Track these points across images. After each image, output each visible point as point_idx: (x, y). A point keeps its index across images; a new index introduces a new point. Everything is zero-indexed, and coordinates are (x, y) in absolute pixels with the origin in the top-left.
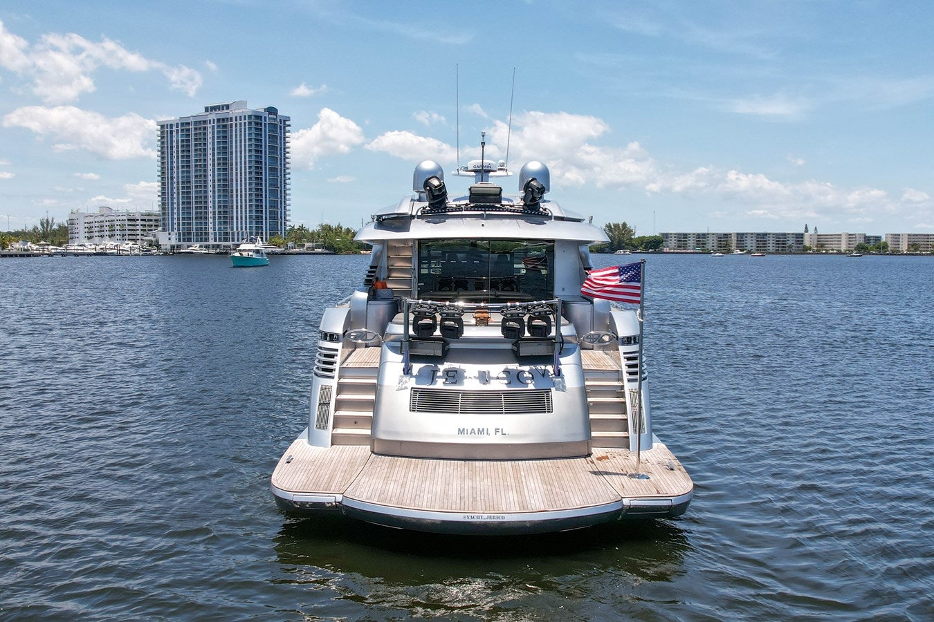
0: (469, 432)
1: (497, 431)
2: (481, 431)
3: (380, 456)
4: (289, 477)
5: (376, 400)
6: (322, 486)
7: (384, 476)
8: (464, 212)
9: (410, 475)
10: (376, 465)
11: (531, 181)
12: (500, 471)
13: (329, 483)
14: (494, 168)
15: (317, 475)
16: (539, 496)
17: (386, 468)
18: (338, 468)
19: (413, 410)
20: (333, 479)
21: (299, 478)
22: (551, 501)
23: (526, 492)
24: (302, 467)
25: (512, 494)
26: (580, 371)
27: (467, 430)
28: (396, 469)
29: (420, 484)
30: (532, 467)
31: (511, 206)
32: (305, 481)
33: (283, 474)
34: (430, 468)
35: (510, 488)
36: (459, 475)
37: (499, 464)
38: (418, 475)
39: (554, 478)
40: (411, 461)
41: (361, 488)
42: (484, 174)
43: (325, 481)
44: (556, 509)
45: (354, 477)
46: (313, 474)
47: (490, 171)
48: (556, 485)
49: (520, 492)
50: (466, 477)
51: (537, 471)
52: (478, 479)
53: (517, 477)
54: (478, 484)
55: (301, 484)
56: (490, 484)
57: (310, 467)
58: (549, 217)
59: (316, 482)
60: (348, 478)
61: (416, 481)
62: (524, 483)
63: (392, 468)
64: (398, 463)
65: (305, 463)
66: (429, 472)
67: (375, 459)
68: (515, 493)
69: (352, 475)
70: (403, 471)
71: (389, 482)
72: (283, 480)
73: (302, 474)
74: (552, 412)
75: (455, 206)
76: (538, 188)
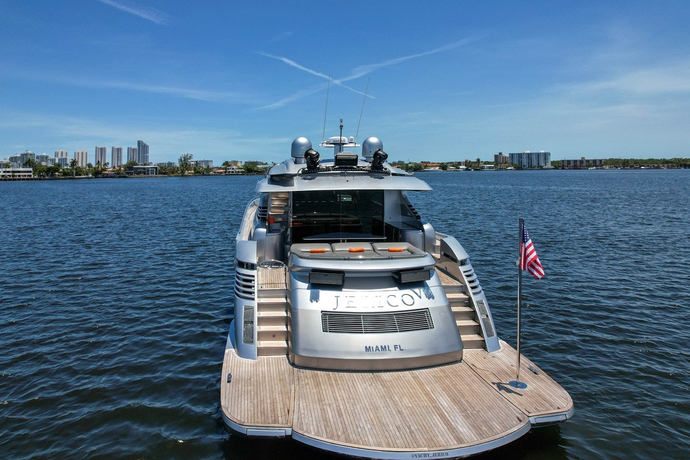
0: (374, 350)
1: (396, 347)
2: (384, 348)
3: (301, 370)
4: (236, 403)
5: (291, 321)
6: (269, 415)
7: (317, 399)
8: (332, 172)
9: (338, 396)
10: (303, 383)
11: (378, 151)
12: (408, 386)
13: (274, 410)
14: (346, 142)
15: (259, 399)
16: (461, 420)
17: (313, 386)
18: (274, 388)
19: (325, 330)
20: (275, 404)
21: (246, 405)
22: (476, 428)
23: (446, 414)
24: (243, 388)
25: (437, 419)
26: (445, 293)
27: (372, 347)
28: (323, 387)
29: (352, 409)
30: (430, 378)
31: (363, 167)
32: (252, 409)
33: (230, 399)
34: (349, 384)
35: (430, 411)
36: (378, 394)
37: (401, 375)
38: (344, 395)
39: (457, 394)
40: (329, 375)
41: (304, 418)
42: (342, 146)
43: (269, 409)
44: (487, 440)
45: (292, 401)
46: (256, 398)
47: (344, 144)
48: (464, 402)
49: (442, 416)
50: (386, 396)
51: (438, 385)
52: (397, 399)
53: (427, 394)
54: (401, 405)
55: (249, 413)
56: (410, 405)
57: (249, 388)
58: (388, 174)
59: (262, 410)
60: (288, 403)
61: (347, 405)
62: (437, 401)
63: (318, 385)
64: (320, 379)
65: (243, 382)
66: (352, 390)
67: (299, 373)
68: (438, 417)
69: (289, 399)
70: (330, 390)
71: (325, 407)
72: (233, 409)
73: (246, 398)
74: (433, 328)
75: (325, 168)
76: (384, 156)
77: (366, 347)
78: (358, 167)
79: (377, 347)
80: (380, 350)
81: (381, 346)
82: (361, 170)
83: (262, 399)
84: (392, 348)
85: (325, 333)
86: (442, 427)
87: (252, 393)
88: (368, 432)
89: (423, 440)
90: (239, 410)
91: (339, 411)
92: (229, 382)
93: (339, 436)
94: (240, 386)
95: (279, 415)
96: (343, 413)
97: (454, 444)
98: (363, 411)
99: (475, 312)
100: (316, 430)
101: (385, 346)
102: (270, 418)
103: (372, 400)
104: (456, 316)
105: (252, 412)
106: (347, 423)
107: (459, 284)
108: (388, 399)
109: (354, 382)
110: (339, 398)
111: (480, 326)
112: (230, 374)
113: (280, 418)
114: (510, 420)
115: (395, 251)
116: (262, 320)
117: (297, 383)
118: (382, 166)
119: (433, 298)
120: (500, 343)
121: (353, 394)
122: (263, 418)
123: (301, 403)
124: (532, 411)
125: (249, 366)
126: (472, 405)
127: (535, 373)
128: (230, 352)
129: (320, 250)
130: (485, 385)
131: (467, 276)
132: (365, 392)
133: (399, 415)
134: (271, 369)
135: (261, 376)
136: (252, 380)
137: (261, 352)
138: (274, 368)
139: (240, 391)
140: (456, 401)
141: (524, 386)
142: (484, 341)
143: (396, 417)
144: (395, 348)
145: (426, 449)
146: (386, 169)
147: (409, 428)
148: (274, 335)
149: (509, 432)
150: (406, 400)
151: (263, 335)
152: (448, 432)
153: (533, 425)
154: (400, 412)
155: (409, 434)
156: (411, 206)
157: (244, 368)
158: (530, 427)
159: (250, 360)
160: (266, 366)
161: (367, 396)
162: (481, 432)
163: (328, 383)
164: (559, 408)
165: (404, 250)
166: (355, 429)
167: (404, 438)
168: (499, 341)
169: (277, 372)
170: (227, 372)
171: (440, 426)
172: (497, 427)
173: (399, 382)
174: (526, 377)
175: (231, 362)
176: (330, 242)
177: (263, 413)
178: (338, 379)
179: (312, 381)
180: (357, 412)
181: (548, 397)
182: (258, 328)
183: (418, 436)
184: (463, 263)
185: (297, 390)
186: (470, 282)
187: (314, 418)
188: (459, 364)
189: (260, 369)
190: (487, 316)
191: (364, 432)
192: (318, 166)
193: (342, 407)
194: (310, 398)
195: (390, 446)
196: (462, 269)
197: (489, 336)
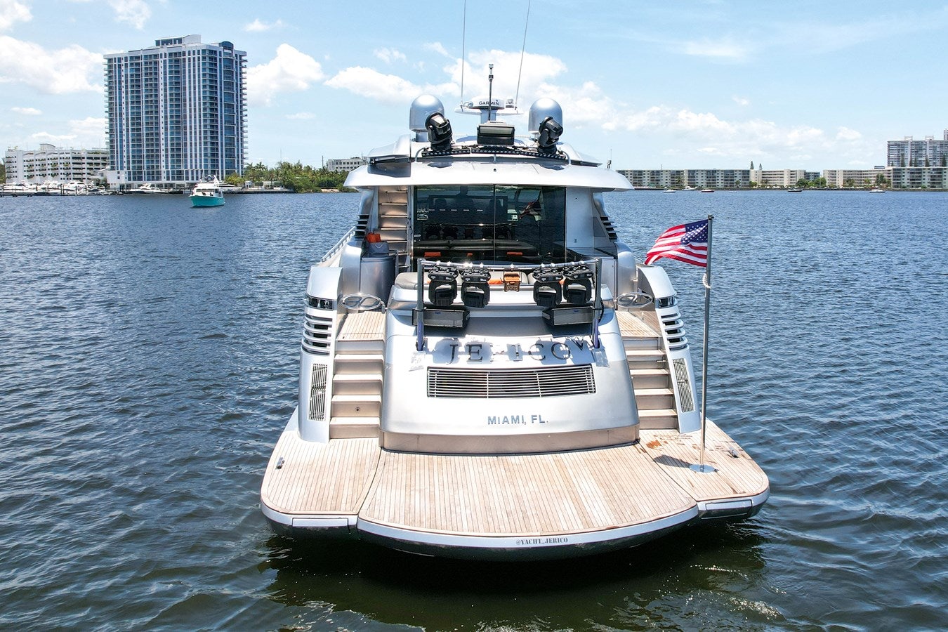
0: (501, 421)
2: (516, 420)
3: (392, 453)
4: (284, 490)
5: (382, 386)
7: (404, 483)
8: (472, 155)
9: (436, 481)
10: (391, 468)
11: (547, 120)
12: (543, 470)
13: (337, 497)
14: (502, 105)
15: (319, 486)
16: (601, 505)
17: (404, 471)
18: (344, 473)
19: (431, 395)
20: (341, 491)
21: (298, 493)
22: (618, 512)
23: (584, 500)
24: (299, 475)
25: (567, 504)
26: (624, 349)
27: (499, 418)
28: (418, 472)
30: (579, 462)
31: (524, 148)
32: (306, 496)
33: (276, 486)
34: (458, 469)
35: (562, 495)
36: (496, 478)
37: (539, 459)
38: (445, 480)
39: (609, 477)
40: (432, 459)
41: (380, 504)
42: (493, 112)
43: (331, 496)
46: (314, 485)
47: (497, 108)
48: (615, 486)
49: (576, 500)
50: (506, 481)
51: (586, 468)
52: (520, 483)
53: (566, 478)
54: (523, 490)
56: (536, 490)
57: (308, 474)
58: (566, 162)
59: (320, 497)
63: (411, 468)
64: (417, 464)
65: (301, 468)
66: (459, 475)
67: (388, 457)
68: (571, 501)
69: (363, 485)
70: (427, 475)
72: (277, 495)
73: (300, 485)
74: (595, 392)
75: (461, 148)
76: (555, 129)
77: (489, 418)
78: (515, 148)
79: (506, 417)
80: (510, 422)
82: (520, 153)
83: (323, 486)
84: (528, 419)
85: (430, 398)
88: (464, 518)
89: (538, 524)
90: (286, 497)
92: (279, 468)
93: (421, 522)
95: (344, 501)
99: (669, 376)
100: (392, 516)
101: (518, 417)
102: (329, 504)
104: (635, 381)
105: (305, 500)
106: (438, 509)
107: (654, 334)
109: (466, 467)
110: (436, 484)
111: (673, 395)
112: (282, 459)
113: (343, 504)
114: (669, 504)
116: (339, 386)
117: (381, 468)
118: (555, 146)
121: (459, 478)
122: (319, 505)
123: (380, 489)
124: (705, 496)
125: (315, 450)
126: (625, 489)
127: (735, 456)
131: (667, 323)
133: (516, 500)
134: (347, 454)
135: (329, 461)
136: (315, 465)
137: (336, 432)
138: (352, 452)
139: (292, 478)
140: (604, 485)
142: (676, 417)
143: (511, 501)
144: (533, 419)
145: (539, 533)
146: (561, 153)
147: (524, 512)
148: (357, 408)
150: (532, 485)
152: (577, 515)
153: (700, 512)
154: (518, 497)
156: (606, 219)
157: (306, 453)
158: (695, 514)
159: (317, 443)
160: (340, 449)
166: (448, 514)
169: (355, 456)
171: (569, 509)
173: (532, 465)
174: (718, 460)
178: (444, 464)
179: (405, 466)
182: (331, 398)
183: (532, 520)
184: (664, 303)
186: (670, 332)
187: (392, 505)
189: (331, 453)
190: (687, 382)
192: (450, 144)
194: (394, 484)
195: (489, 531)
196: (660, 312)
197: (684, 409)
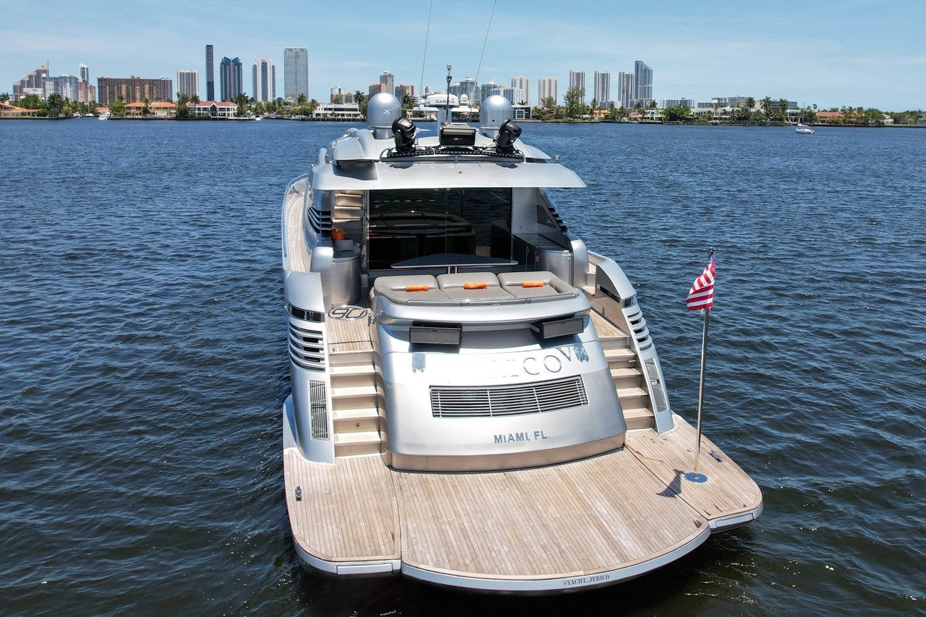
0: (507, 440)
2: (520, 437)
3: (403, 474)
4: (316, 530)
5: (384, 401)
6: (367, 545)
7: (430, 515)
8: (435, 155)
9: (459, 509)
10: (409, 494)
11: (507, 123)
12: (554, 489)
13: (372, 537)
14: (456, 103)
15: (348, 522)
16: (625, 531)
17: (424, 498)
18: (366, 504)
19: (436, 415)
20: (373, 528)
21: (330, 532)
22: (643, 539)
23: (606, 525)
24: (322, 508)
25: (594, 532)
26: (602, 349)
27: (504, 437)
28: (437, 498)
29: (481, 526)
30: (582, 476)
31: (484, 149)
32: (340, 537)
33: (305, 524)
34: (474, 492)
35: (585, 521)
36: (515, 503)
37: (544, 474)
38: (468, 508)
39: (619, 495)
40: (444, 479)
41: (417, 544)
42: (450, 110)
43: (365, 535)
44: (657, 554)
45: (396, 521)
47: (452, 107)
48: (628, 507)
49: (600, 527)
50: (525, 506)
51: (593, 484)
52: (540, 507)
53: (580, 499)
54: (546, 517)
55: (337, 543)
56: (558, 516)
57: (331, 506)
58: (521, 159)
59: (356, 538)
60: (391, 524)
61: (473, 521)
62: (593, 508)
63: (429, 495)
64: (432, 487)
65: (320, 498)
66: (478, 501)
67: (400, 478)
68: (596, 529)
69: (392, 518)
70: (447, 502)
71: (443, 526)
72: (312, 539)
73: (329, 522)
74: (587, 403)
75: (424, 149)
76: (515, 131)
77: (495, 436)
78: (476, 148)
79: (511, 435)
80: (515, 439)
81: (517, 434)
82: (481, 153)
83: (352, 522)
84: (531, 436)
85: (436, 418)
86: (601, 542)
87: (337, 514)
88: (505, 557)
89: (578, 561)
90: (322, 540)
91: (463, 530)
92: (299, 499)
93: (466, 566)
94: (317, 505)
95: (381, 543)
96: (470, 532)
97: (616, 563)
98: (496, 528)
99: (642, 376)
100: (435, 559)
101: (522, 434)
102: (368, 547)
103: (507, 513)
104: (616, 382)
105: (342, 542)
106: (475, 547)
107: (622, 335)
108: (528, 510)
109: (480, 488)
110: (462, 514)
111: (648, 396)
112: (299, 488)
113: (382, 547)
114: (685, 526)
115: (531, 286)
116: (339, 402)
117: (399, 494)
118: (512, 146)
119: (587, 360)
120: (673, 419)
121: (480, 505)
122: (358, 549)
123: (409, 523)
124: (712, 513)
125: (325, 473)
126: (638, 509)
127: (718, 460)
128: (291, 453)
129: (420, 286)
130: (655, 481)
131: (633, 323)
132: (496, 501)
133: (545, 531)
134: (359, 477)
135: (345, 487)
136: (333, 494)
137: (340, 450)
138: (363, 473)
139: (318, 512)
140: (617, 505)
141: (703, 479)
142: (653, 417)
143: (541, 532)
144: (536, 436)
145: (582, 573)
146: (518, 151)
147: (559, 546)
148: (358, 424)
149: (684, 542)
150: (552, 509)
151: (340, 425)
152: (608, 548)
153: (712, 530)
154: (545, 526)
155: (559, 555)
157: (317, 477)
158: (709, 533)
159: (325, 464)
160: (350, 471)
161: (499, 507)
162: (650, 546)
163: (444, 492)
164: (745, 506)
165: (545, 284)
166: (488, 553)
167: (553, 561)
168: (673, 416)
169: (369, 480)
170: (293, 484)
171: (598, 540)
172: (669, 536)
173: (541, 483)
174: (706, 466)
175: (296, 468)
176: (436, 273)
177: (357, 542)
178: (457, 485)
179: (421, 491)
180: (488, 530)
181: (732, 492)
182: (333, 415)
183: (570, 557)
184: (628, 303)
185: (401, 504)
186: (637, 332)
187: (430, 544)
188: (620, 452)
189: (343, 477)
190: (658, 381)
191: (500, 557)
192: (413, 146)
193: (467, 525)
194: (421, 516)
195: (535, 573)
196: (626, 312)
197: (660, 410)
